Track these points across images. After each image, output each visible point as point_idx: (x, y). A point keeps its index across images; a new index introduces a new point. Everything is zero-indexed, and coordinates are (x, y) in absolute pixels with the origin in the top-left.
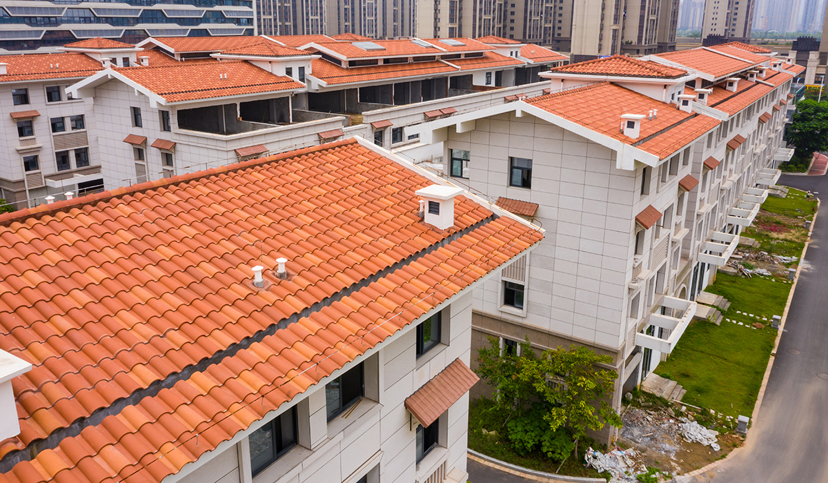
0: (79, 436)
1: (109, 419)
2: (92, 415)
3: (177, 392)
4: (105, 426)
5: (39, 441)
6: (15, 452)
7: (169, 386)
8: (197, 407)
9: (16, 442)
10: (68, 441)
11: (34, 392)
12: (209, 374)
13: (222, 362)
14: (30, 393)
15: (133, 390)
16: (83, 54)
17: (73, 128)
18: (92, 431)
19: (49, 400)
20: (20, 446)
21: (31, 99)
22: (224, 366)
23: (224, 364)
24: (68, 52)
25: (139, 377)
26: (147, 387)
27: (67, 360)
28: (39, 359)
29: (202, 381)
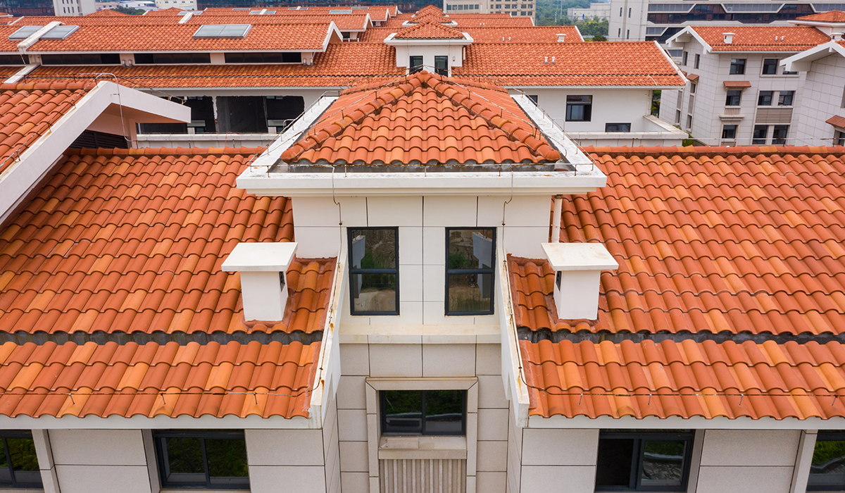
0: (639, 344)
1: (669, 342)
2: (657, 333)
3: (743, 350)
4: (663, 347)
5: (608, 332)
6: (588, 332)
7: (738, 342)
8: (758, 373)
9: (591, 326)
10: (628, 343)
11: (621, 295)
12: (785, 349)
13: (807, 344)
14: (616, 293)
15: (701, 329)
16: (813, 27)
17: (779, 104)
18: (651, 345)
19: (628, 305)
20: (593, 329)
21: (747, 70)
22: (806, 349)
23: (807, 347)
24: (798, 25)
25: (713, 321)
26: (716, 333)
27: (656, 280)
28: (635, 271)
29: (775, 352)
